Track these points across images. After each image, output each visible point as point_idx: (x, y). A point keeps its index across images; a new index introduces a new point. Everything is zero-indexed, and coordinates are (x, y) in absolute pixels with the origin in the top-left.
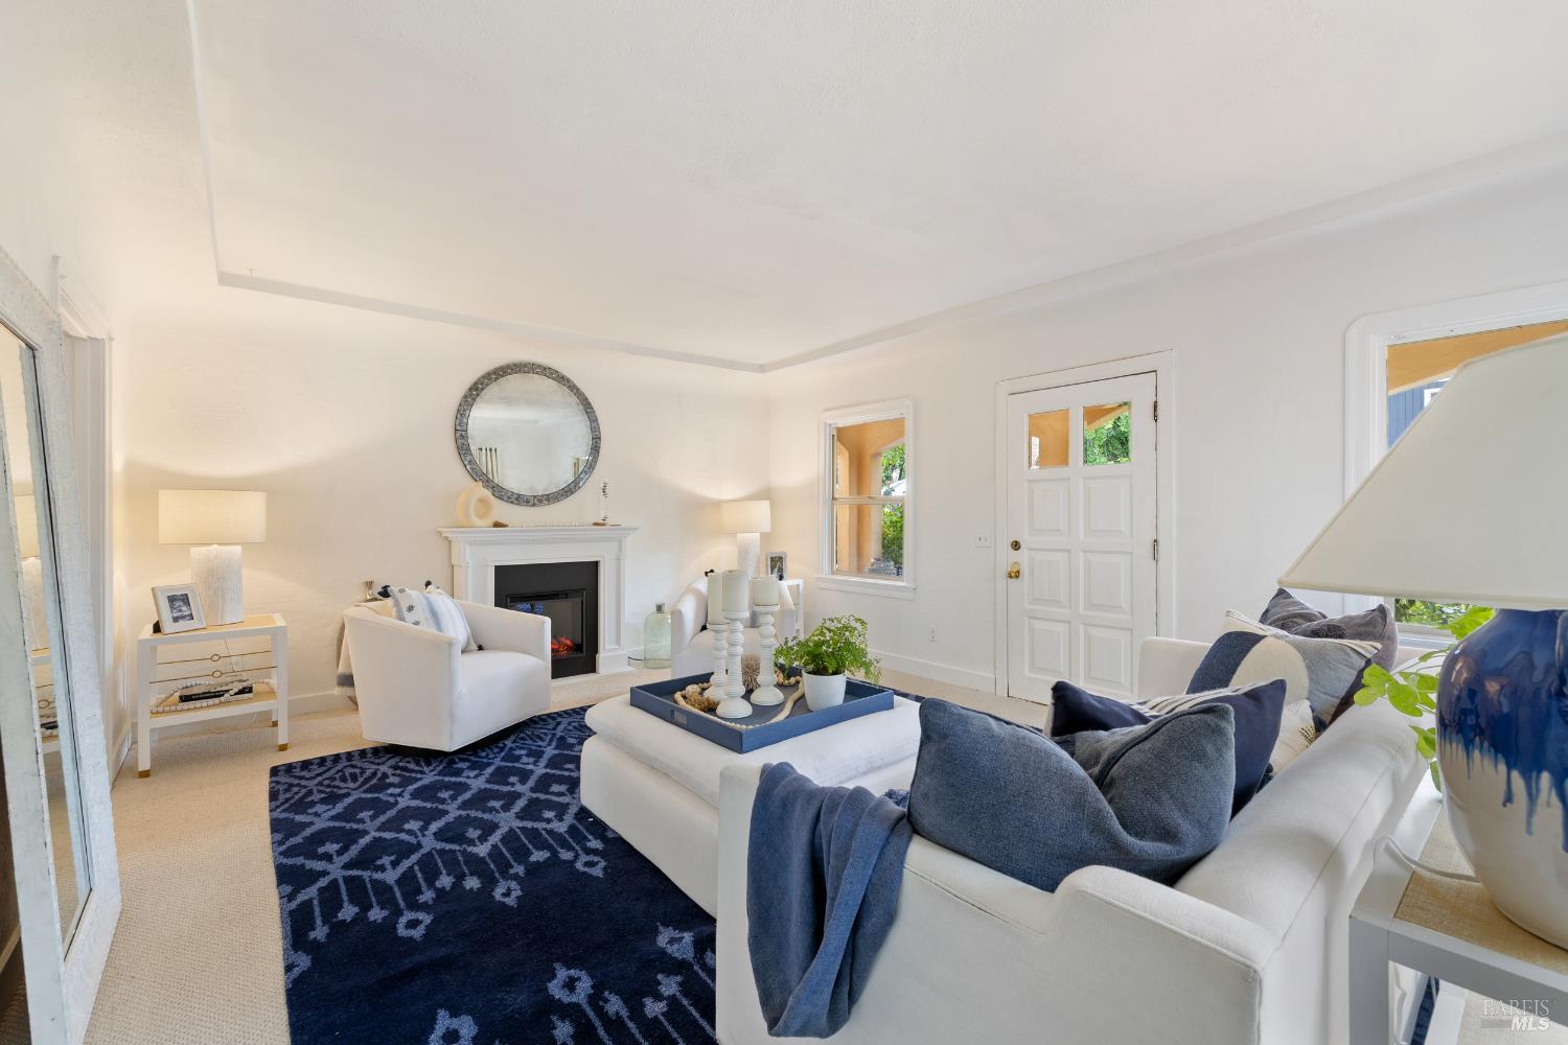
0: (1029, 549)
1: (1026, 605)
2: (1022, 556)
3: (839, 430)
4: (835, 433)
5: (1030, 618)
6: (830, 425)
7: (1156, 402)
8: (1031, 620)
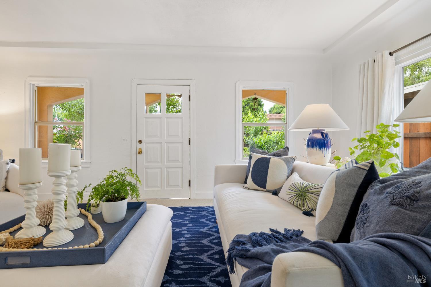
0: (145, 143)
1: (145, 164)
2: (143, 146)
3: (39, 88)
4: (36, 89)
5: (146, 168)
6: (33, 85)
7: (190, 95)
8: (146, 169)
